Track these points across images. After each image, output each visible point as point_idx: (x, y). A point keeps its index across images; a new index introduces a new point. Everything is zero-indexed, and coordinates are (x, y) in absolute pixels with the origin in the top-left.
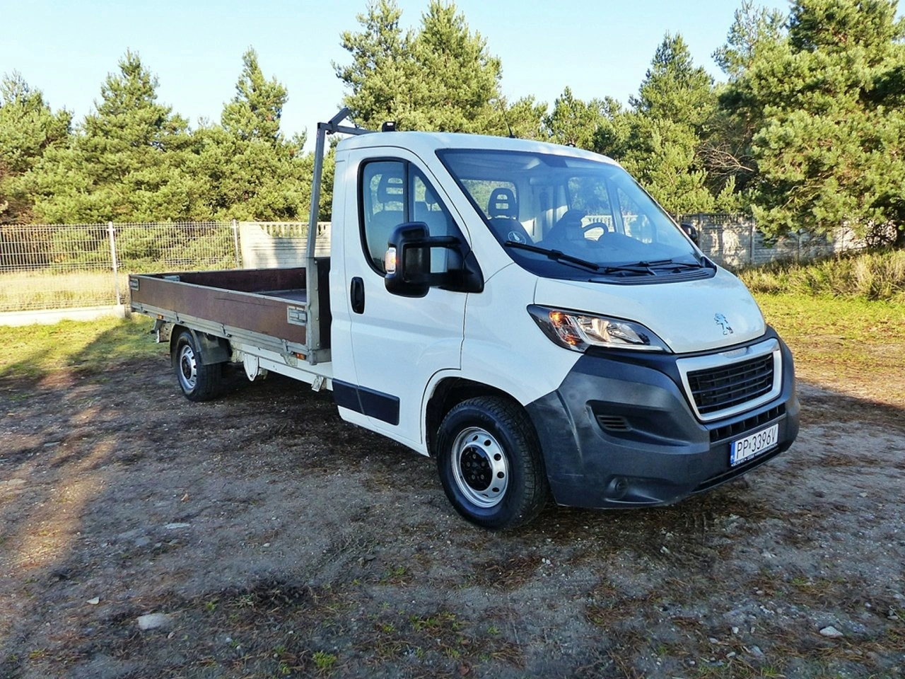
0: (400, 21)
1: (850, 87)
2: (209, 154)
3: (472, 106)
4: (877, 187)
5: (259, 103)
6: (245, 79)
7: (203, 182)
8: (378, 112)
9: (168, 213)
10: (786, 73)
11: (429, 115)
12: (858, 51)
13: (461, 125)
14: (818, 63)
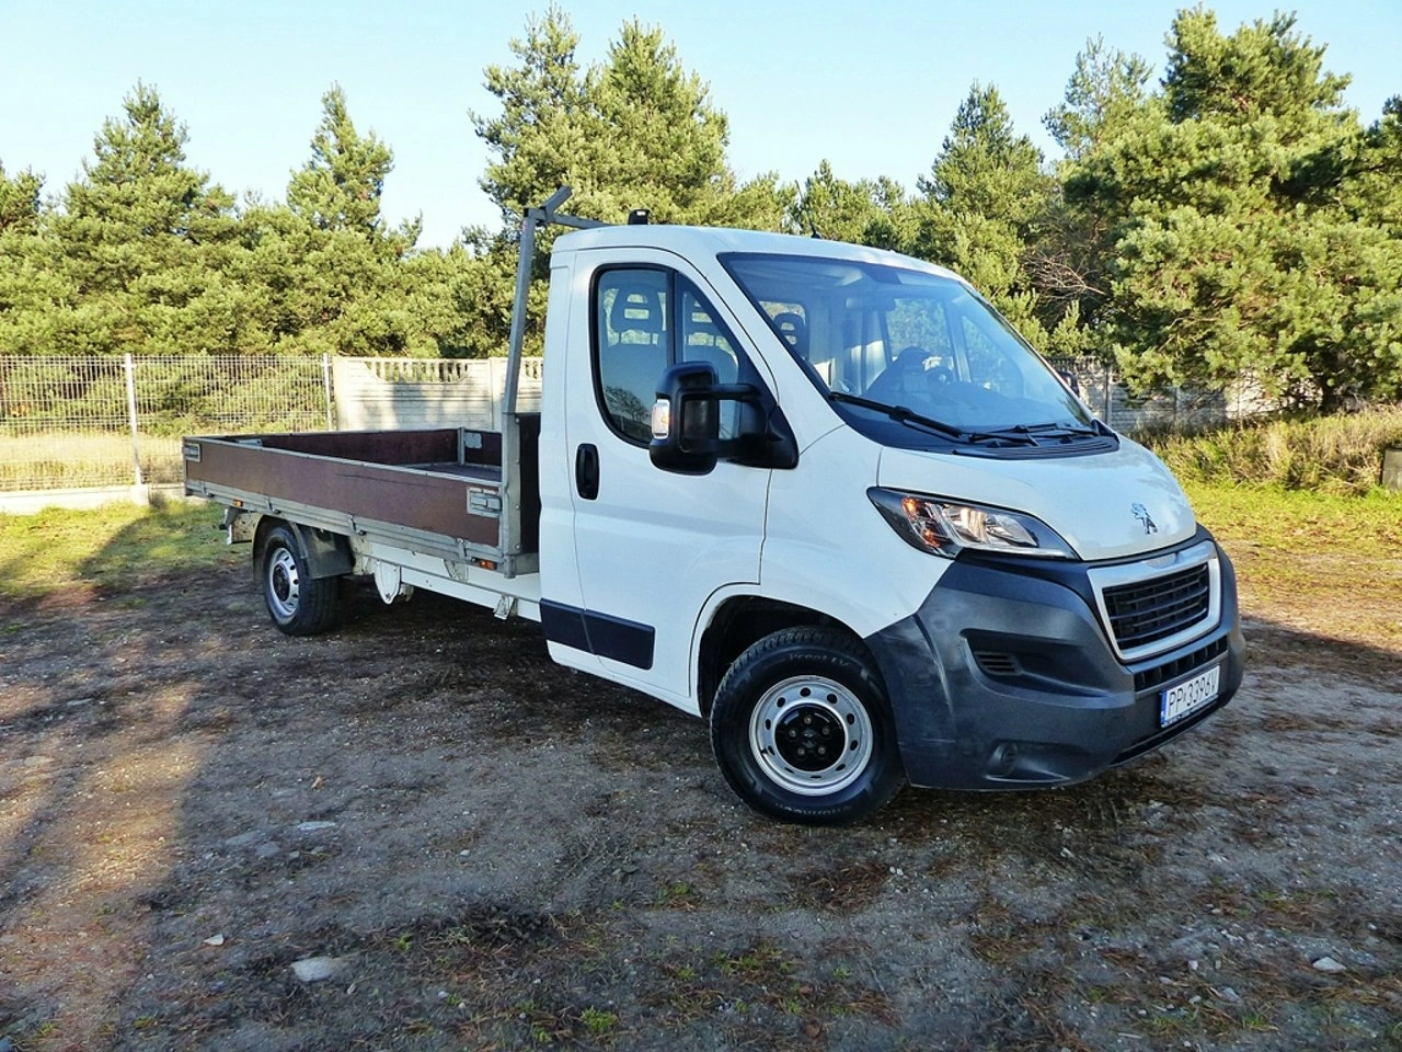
0: (576, 52)
1: (1257, 175)
2: (269, 248)
3: (687, 186)
4: (1297, 323)
5: (348, 171)
6: (325, 134)
7: (258, 294)
8: (542, 191)
9: (202, 340)
10: (1166, 152)
11: (620, 198)
12: (1267, 121)
13: (669, 214)
14: (1211, 138)
